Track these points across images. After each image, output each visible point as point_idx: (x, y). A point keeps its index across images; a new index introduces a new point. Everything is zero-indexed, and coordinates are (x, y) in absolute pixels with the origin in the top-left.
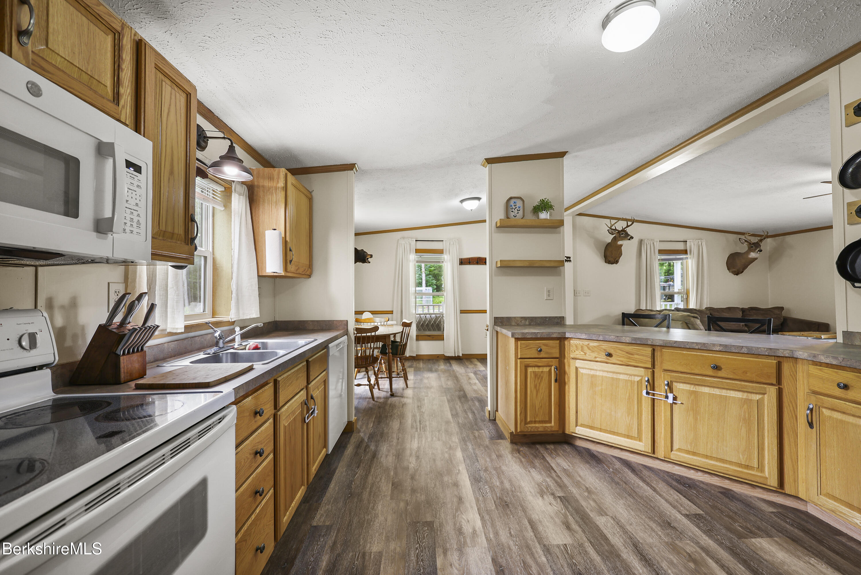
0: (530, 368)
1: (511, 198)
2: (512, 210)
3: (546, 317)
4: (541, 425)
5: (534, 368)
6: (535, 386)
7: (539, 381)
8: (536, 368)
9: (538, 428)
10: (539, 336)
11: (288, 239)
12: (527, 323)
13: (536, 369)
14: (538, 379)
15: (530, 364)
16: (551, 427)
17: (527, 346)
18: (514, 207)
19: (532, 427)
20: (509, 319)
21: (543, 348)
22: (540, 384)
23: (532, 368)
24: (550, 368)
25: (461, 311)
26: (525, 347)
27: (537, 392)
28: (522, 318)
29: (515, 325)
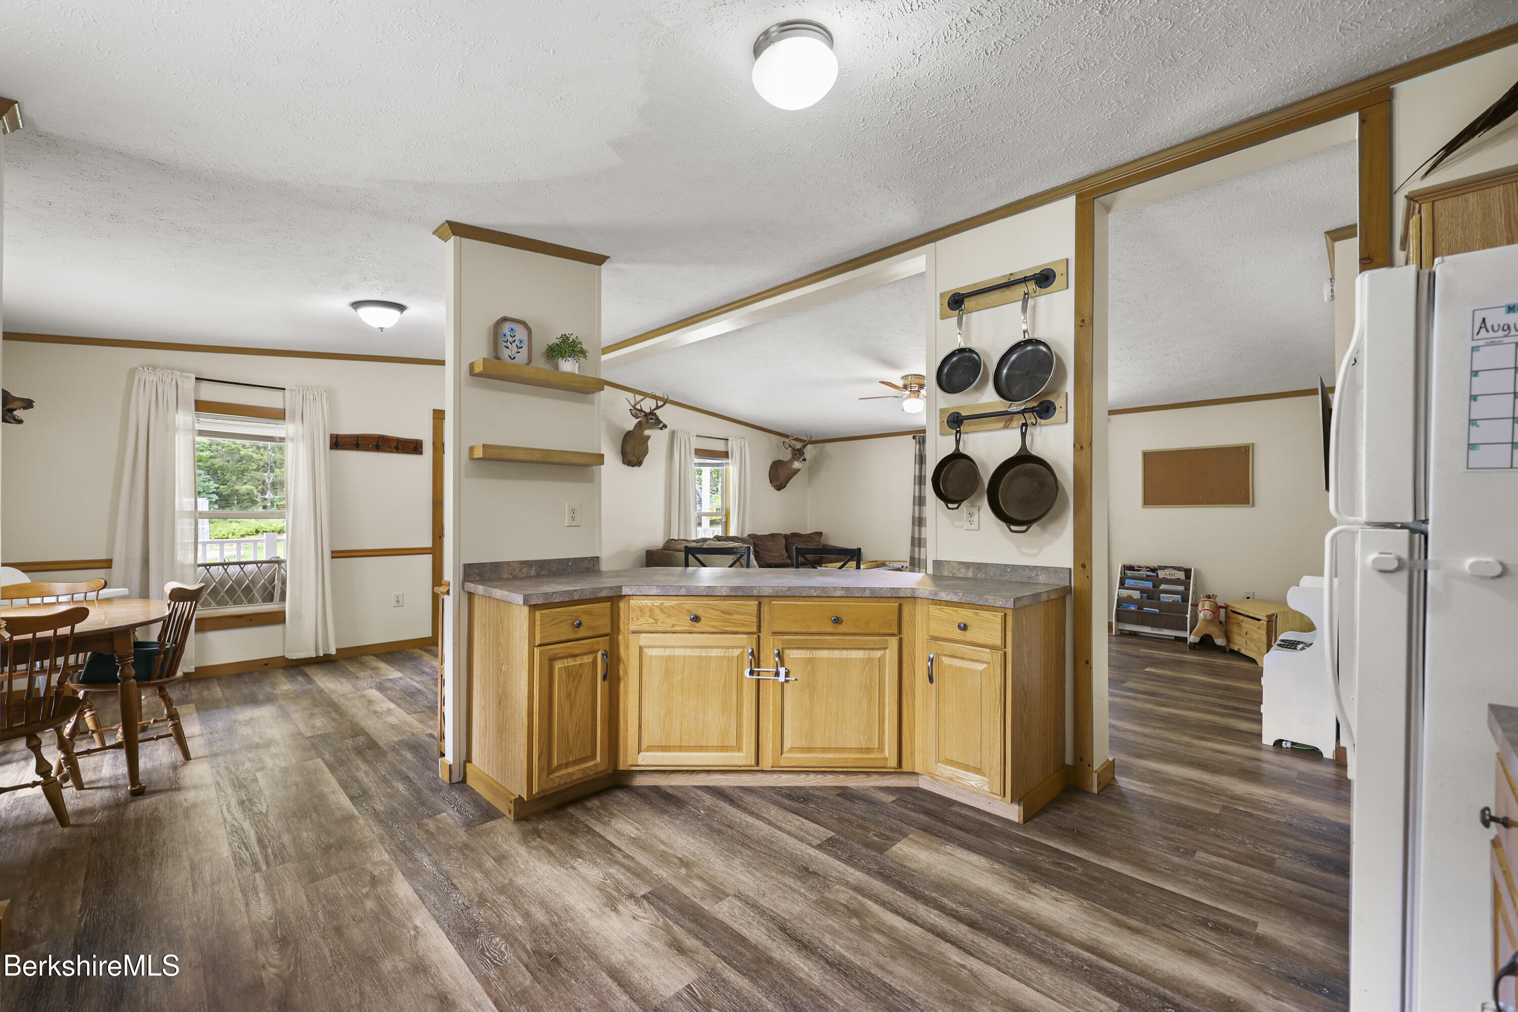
0: (559, 661)
1: (505, 319)
2: (505, 344)
3: (568, 560)
4: (578, 767)
5: (565, 661)
6: (569, 696)
7: (576, 683)
8: (570, 660)
9: (573, 774)
10: (576, 598)
12: (533, 573)
13: (570, 662)
14: (573, 680)
15: (559, 653)
16: (596, 765)
17: (554, 619)
18: (510, 339)
19: (561, 777)
20: (496, 567)
21: (584, 619)
22: (576, 688)
23: (562, 661)
24: (594, 655)
25: (333, 552)
26: (550, 621)
27: (572, 706)
28: (523, 563)
29: (508, 579)
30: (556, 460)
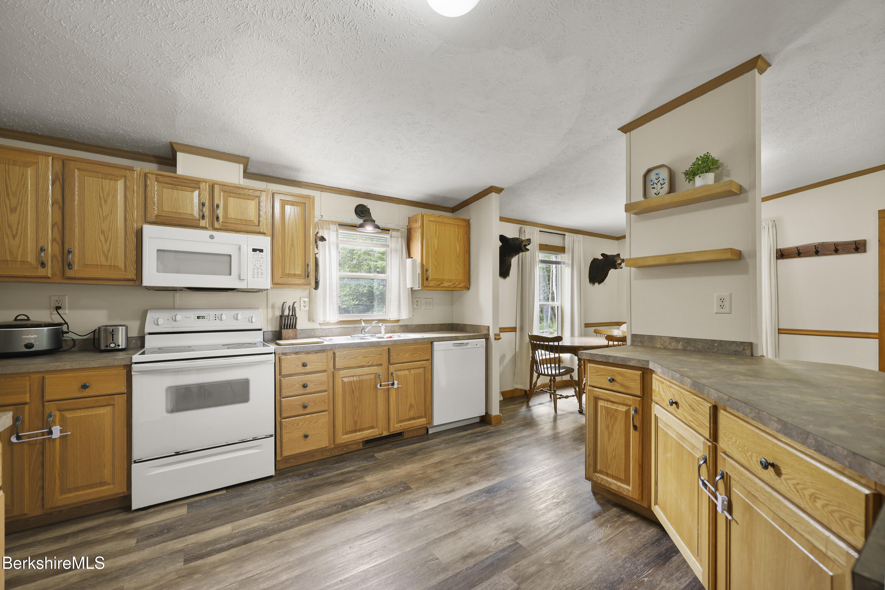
0: (602, 401)
1: (649, 171)
2: (653, 186)
4: (615, 482)
5: (606, 402)
6: (607, 427)
7: (613, 421)
8: (609, 403)
9: (611, 484)
10: (611, 361)
11: (424, 263)
13: (609, 405)
14: (611, 418)
15: (600, 395)
16: (628, 490)
17: (598, 372)
18: (656, 181)
19: (602, 479)
20: (652, 338)
21: (618, 378)
22: (613, 425)
23: (604, 401)
24: (628, 408)
26: (595, 373)
27: (610, 434)
28: (672, 338)
30: (678, 261)
